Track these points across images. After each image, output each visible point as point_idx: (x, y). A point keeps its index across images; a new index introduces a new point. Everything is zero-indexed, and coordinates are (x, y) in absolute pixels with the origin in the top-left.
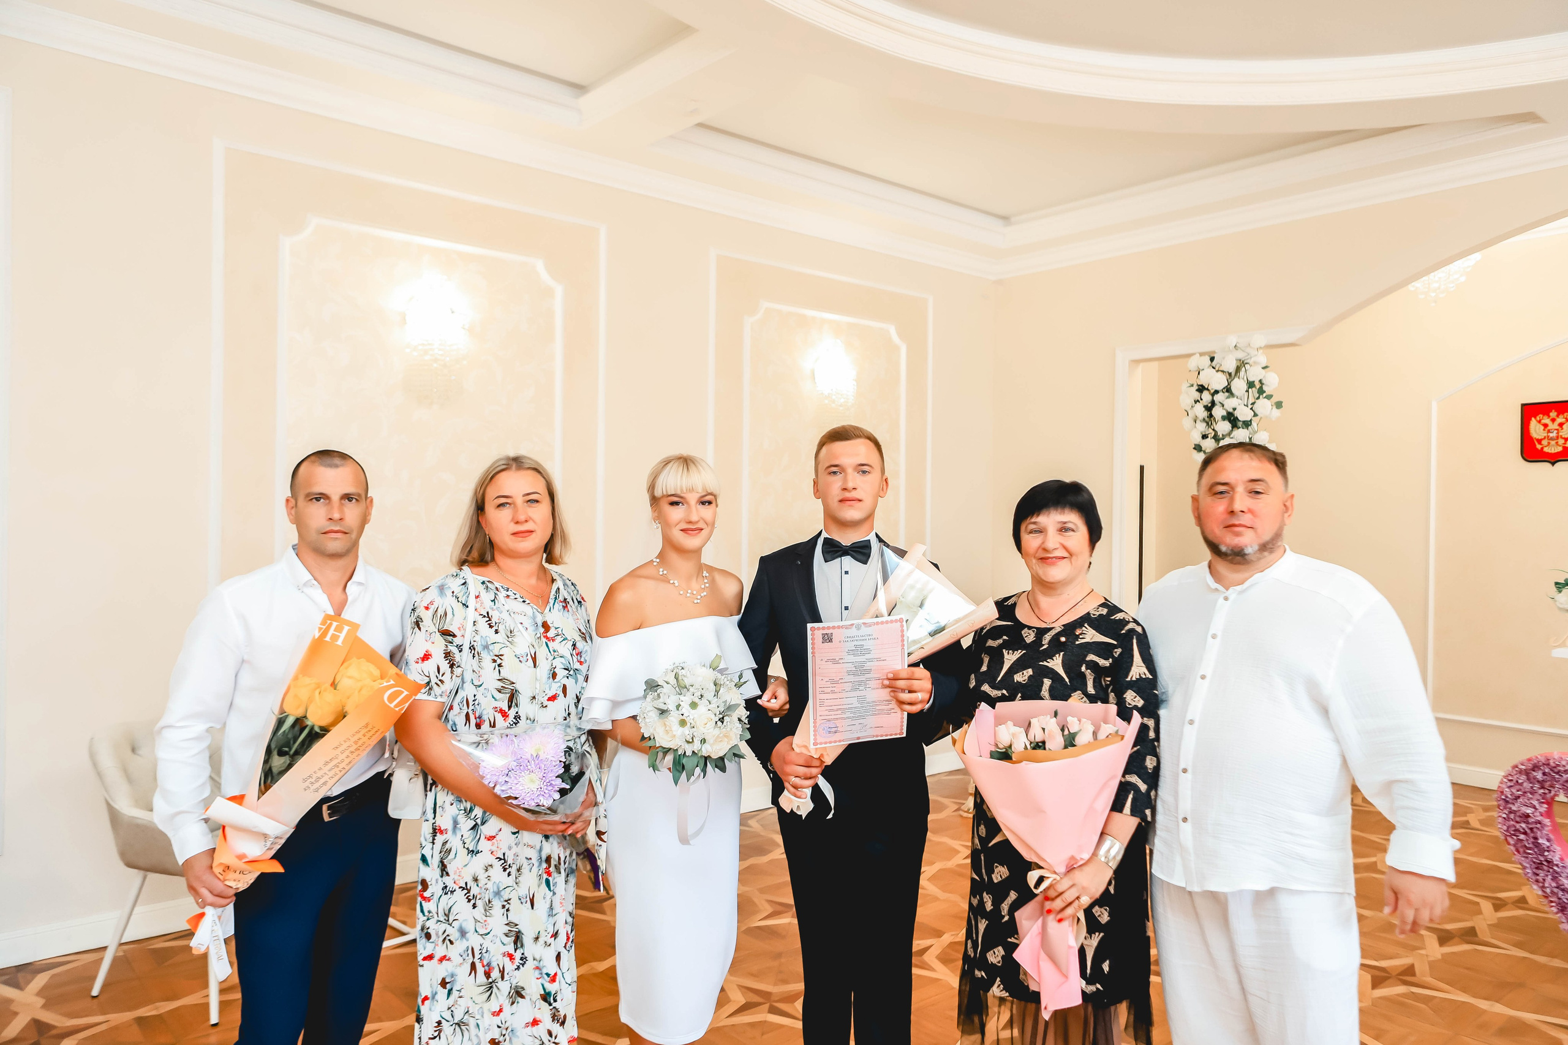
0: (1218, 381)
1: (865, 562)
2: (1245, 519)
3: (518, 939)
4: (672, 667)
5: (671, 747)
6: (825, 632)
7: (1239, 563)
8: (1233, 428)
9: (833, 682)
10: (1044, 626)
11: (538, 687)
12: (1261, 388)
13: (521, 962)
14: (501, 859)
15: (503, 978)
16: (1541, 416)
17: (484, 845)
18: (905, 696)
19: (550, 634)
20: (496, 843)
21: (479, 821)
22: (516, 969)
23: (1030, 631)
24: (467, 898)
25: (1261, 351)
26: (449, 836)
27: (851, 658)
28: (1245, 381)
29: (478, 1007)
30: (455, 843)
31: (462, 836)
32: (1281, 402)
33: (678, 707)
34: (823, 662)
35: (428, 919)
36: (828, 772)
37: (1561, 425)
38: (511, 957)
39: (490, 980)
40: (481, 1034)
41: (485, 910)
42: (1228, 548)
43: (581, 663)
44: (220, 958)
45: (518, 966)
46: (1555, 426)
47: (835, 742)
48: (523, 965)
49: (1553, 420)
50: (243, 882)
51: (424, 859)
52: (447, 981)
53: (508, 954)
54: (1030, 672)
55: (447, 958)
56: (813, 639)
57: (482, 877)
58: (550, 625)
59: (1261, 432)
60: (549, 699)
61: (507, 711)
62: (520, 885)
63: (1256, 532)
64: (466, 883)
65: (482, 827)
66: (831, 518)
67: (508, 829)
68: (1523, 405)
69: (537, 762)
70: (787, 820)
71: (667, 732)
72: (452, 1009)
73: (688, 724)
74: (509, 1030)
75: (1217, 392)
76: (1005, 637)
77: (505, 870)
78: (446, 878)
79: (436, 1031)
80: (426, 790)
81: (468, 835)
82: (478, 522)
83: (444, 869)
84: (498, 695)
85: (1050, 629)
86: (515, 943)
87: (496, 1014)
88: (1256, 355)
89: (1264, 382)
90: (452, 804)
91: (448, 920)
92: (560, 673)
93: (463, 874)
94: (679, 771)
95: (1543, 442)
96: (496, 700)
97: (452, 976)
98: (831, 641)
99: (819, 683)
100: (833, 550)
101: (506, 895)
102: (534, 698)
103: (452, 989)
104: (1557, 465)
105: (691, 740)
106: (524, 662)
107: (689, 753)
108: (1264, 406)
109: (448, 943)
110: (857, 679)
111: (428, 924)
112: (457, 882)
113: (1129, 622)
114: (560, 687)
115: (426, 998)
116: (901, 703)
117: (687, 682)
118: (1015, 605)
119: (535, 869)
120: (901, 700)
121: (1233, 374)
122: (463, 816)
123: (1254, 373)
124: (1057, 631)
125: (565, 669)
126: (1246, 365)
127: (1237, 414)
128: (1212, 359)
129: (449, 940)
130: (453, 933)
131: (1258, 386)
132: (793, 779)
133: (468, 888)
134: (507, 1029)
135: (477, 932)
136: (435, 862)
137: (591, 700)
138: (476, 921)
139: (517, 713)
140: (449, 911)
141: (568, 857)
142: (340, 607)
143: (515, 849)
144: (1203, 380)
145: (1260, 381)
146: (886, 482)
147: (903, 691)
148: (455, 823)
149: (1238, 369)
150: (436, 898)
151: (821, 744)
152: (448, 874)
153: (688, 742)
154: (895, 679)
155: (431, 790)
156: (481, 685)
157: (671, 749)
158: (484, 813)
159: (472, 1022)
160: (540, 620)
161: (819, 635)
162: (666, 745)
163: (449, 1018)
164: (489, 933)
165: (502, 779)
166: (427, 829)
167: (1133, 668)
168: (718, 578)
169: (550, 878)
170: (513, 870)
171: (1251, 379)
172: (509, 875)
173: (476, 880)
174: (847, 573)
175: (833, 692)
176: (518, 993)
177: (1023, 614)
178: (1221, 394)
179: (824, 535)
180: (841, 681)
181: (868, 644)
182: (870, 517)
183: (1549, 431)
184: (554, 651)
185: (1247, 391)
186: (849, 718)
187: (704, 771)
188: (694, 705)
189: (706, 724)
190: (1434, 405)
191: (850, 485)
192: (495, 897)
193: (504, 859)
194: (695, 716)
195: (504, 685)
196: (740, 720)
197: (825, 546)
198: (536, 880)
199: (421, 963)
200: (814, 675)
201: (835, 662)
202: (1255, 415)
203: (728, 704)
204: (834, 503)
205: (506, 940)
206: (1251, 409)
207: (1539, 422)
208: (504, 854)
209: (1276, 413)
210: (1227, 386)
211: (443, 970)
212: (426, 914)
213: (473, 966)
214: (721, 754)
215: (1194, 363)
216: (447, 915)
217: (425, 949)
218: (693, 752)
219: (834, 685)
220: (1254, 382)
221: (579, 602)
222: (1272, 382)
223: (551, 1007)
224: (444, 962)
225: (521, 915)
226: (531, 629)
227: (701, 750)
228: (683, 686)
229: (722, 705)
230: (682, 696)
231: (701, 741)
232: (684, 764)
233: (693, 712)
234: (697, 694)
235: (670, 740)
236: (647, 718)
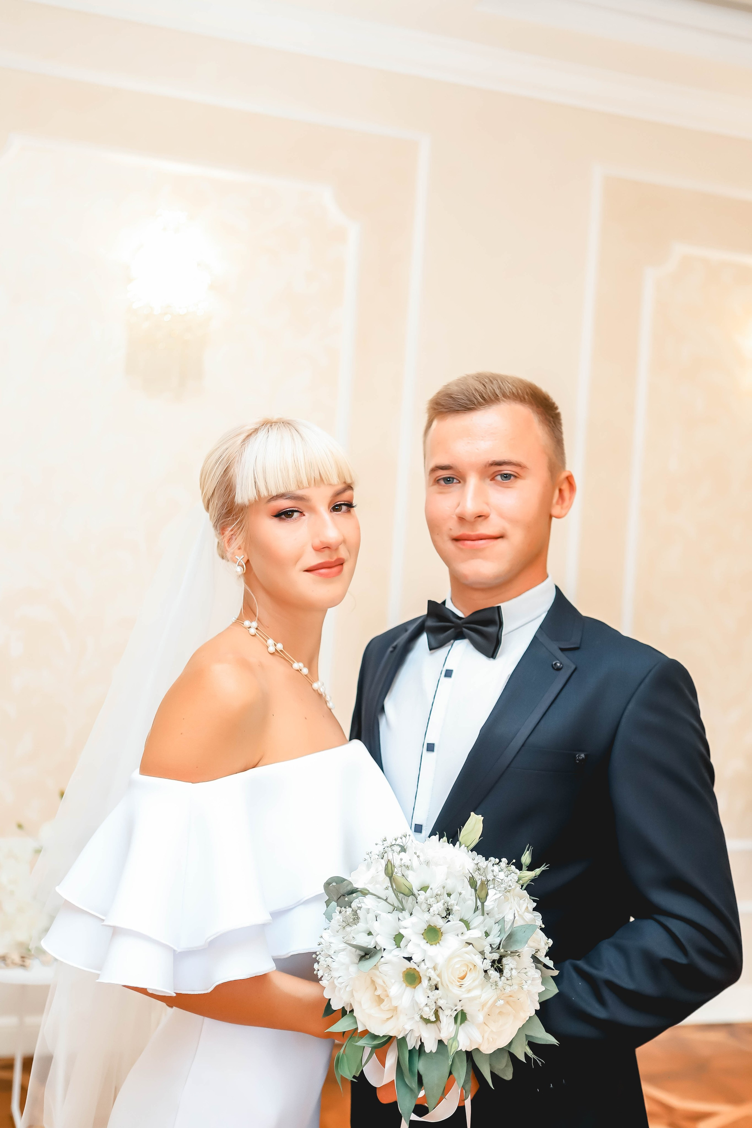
4: (380, 849)
5: (392, 1034)
33: (398, 938)
73: (425, 982)
100: (441, 627)
105: (433, 1019)
117: (414, 881)
153: (427, 1021)
157: (390, 1037)
162: (380, 1030)
174: (449, 674)
188: (432, 935)
189: (463, 978)
191: (471, 508)
194: (440, 960)
196: (535, 961)
203: (508, 927)
214: (502, 1043)
218: (440, 1042)
227: (455, 1038)
228: (407, 891)
229: (495, 930)
230: (406, 913)
231: (456, 1018)
232: (421, 1073)
233: (432, 950)
234: (438, 907)
235: (388, 1019)
236: (334, 965)
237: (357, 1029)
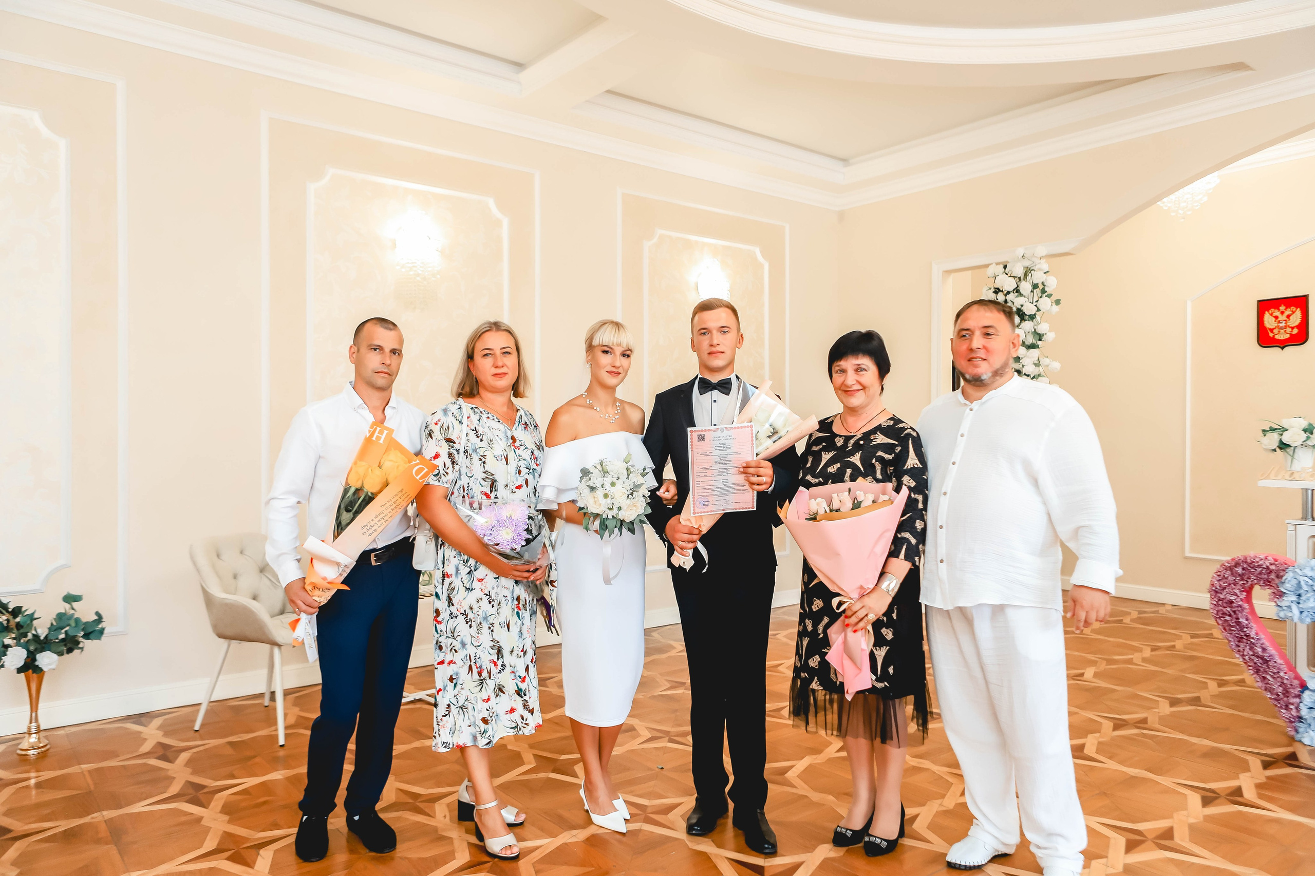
0: (1009, 285)
1: (728, 394)
2: (982, 354)
3: (499, 652)
5: (598, 513)
6: (700, 433)
7: (979, 386)
8: (1021, 321)
9: (706, 469)
10: (850, 434)
11: (509, 478)
12: (1043, 288)
13: (502, 668)
14: (487, 595)
15: (490, 678)
16: (1273, 309)
17: (476, 585)
18: (755, 479)
19: (517, 444)
20: (484, 584)
21: (473, 568)
22: (498, 673)
23: (841, 439)
24: (466, 621)
25: (1044, 261)
26: (453, 579)
27: (717, 452)
28: (1030, 284)
29: (473, 696)
30: (457, 583)
31: (462, 578)
32: (1060, 300)
33: (603, 485)
34: (699, 455)
35: (440, 636)
36: (704, 539)
37: (1288, 316)
38: (495, 664)
39: (482, 678)
40: (476, 714)
41: (478, 629)
42: (970, 376)
43: (537, 465)
44: (311, 647)
45: (500, 671)
46: (1284, 317)
47: (708, 512)
48: (503, 670)
49: (1282, 313)
50: (323, 598)
51: (437, 595)
52: (454, 678)
53: (493, 661)
54: (838, 465)
55: (453, 662)
56: (691, 439)
57: (475, 607)
58: (517, 439)
59: (1043, 324)
60: (517, 488)
61: (489, 494)
62: (500, 614)
63: (989, 363)
64: (465, 611)
65: (474, 573)
66: (704, 366)
67: (492, 575)
68: (1259, 301)
69: (510, 521)
70: (677, 573)
71: (596, 503)
72: (457, 697)
73: (610, 496)
74: (495, 714)
75: (1009, 293)
76: (824, 444)
77: (490, 603)
78: (452, 608)
79: (447, 711)
80: (437, 550)
81: (466, 578)
82: (468, 367)
83: (450, 601)
84: (483, 483)
85: (854, 436)
86: (498, 654)
87: (485, 701)
88: (1040, 263)
89: (1045, 283)
90: (455, 557)
91: (454, 636)
92: (524, 471)
93: (462, 604)
94: (604, 530)
95: (1274, 331)
96: (482, 486)
97: (457, 674)
98: (703, 440)
99: (696, 470)
100: (706, 386)
101: (491, 620)
102: (507, 485)
103: (457, 683)
104: (1286, 348)
105: (611, 508)
106: (499, 460)
107: (610, 517)
108: (1045, 303)
109: (454, 652)
110: (722, 467)
111: (440, 639)
112: (459, 610)
113: (907, 429)
114: (524, 480)
115: (440, 690)
116: (752, 484)
117: (609, 470)
118: (832, 422)
119: (510, 604)
120: (752, 482)
121: (1022, 278)
122: (462, 565)
123: (1038, 277)
124: (858, 438)
125: (527, 468)
126: (1032, 272)
127: (1025, 309)
128: (1005, 267)
129: (455, 650)
130: (457, 645)
131: (1041, 287)
132: (680, 543)
133: (467, 614)
134: (493, 713)
135: (472, 644)
136: (444, 597)
137: (544, 486)
138: (472, 636)
139: (496, 495)
140: (454, 630)
141: (531, 601)
142: (381, 421)
143: (496, 590)
144: (998, 285)
145: (1043, 283)
146: (742, 337)
147: (753, 475)
148: (457, 570)
149: (1026, 275)
150: (445, 621)
151: (698, 513)
152: (453, 605)
153: (609, 509)
154: (747, 467)
155: (440, 549)
156: (472, 476)
158: (476, 562)
159: (470, 706)
160: (509, 434)
161: (695, 435)
162: (595, 511)
163: (455, 703)
164: (480, 645)
165: (488, 532)
166: (438, 575)
167: (909, 460)
168: (627, 407)
169: (519, 611)
170: (495, 603)
171: (1035, 282)
172: (493, 606)
173: (471, 608)
174: (715, 401)
175: (705, 476)
176: (500, 689)
177: (836, 429)
178: (1012, 294)
179: (700, 376)
180: (711, 468)
181: (728, 442)
182: (731, 363)
183: (1279, 322)
184: (520, 456)
185: (1032, 291)
186: (716, 495)
187: (620, 530)
188: (613, 484)
189: (621, 497)
190: (1189, 304)
191: (715, 342)
192: (484, 620)
193: (489, 595)
194: (615, 491)
195: (487, 476)
196: (644, 496)
197: (701, 384)
198: (511, 611)
199: (436, 666)
200: (693, 464)
201: (706, 455)
202: (1038, 310)
203: (636, 483)
204: (705, 356)
205: (492, 651)
206: (1036, 306)
207: (1271, 315)
208: (489, 592)
209: (1055, 308)
210: (1016, 288)
211: (449, 670)
212: (439, 632)
213: (470, 668)
214: (632, 519)
215: (991, 271)
216: (453, 633)
217: (438, 657)
218: (613, 516)
219: (706, 471)
220: (1038, 284)
221: (535, 426)
222: (1052, 284)
223: (523, 699)
224: (451, 664)
225: (501, 635)
226: (504, 439)
227: (618, 514)
229: (632, 484)
231: (618, 508)
232: (607, 525)
233: (613, 488)
235: (598, 508)
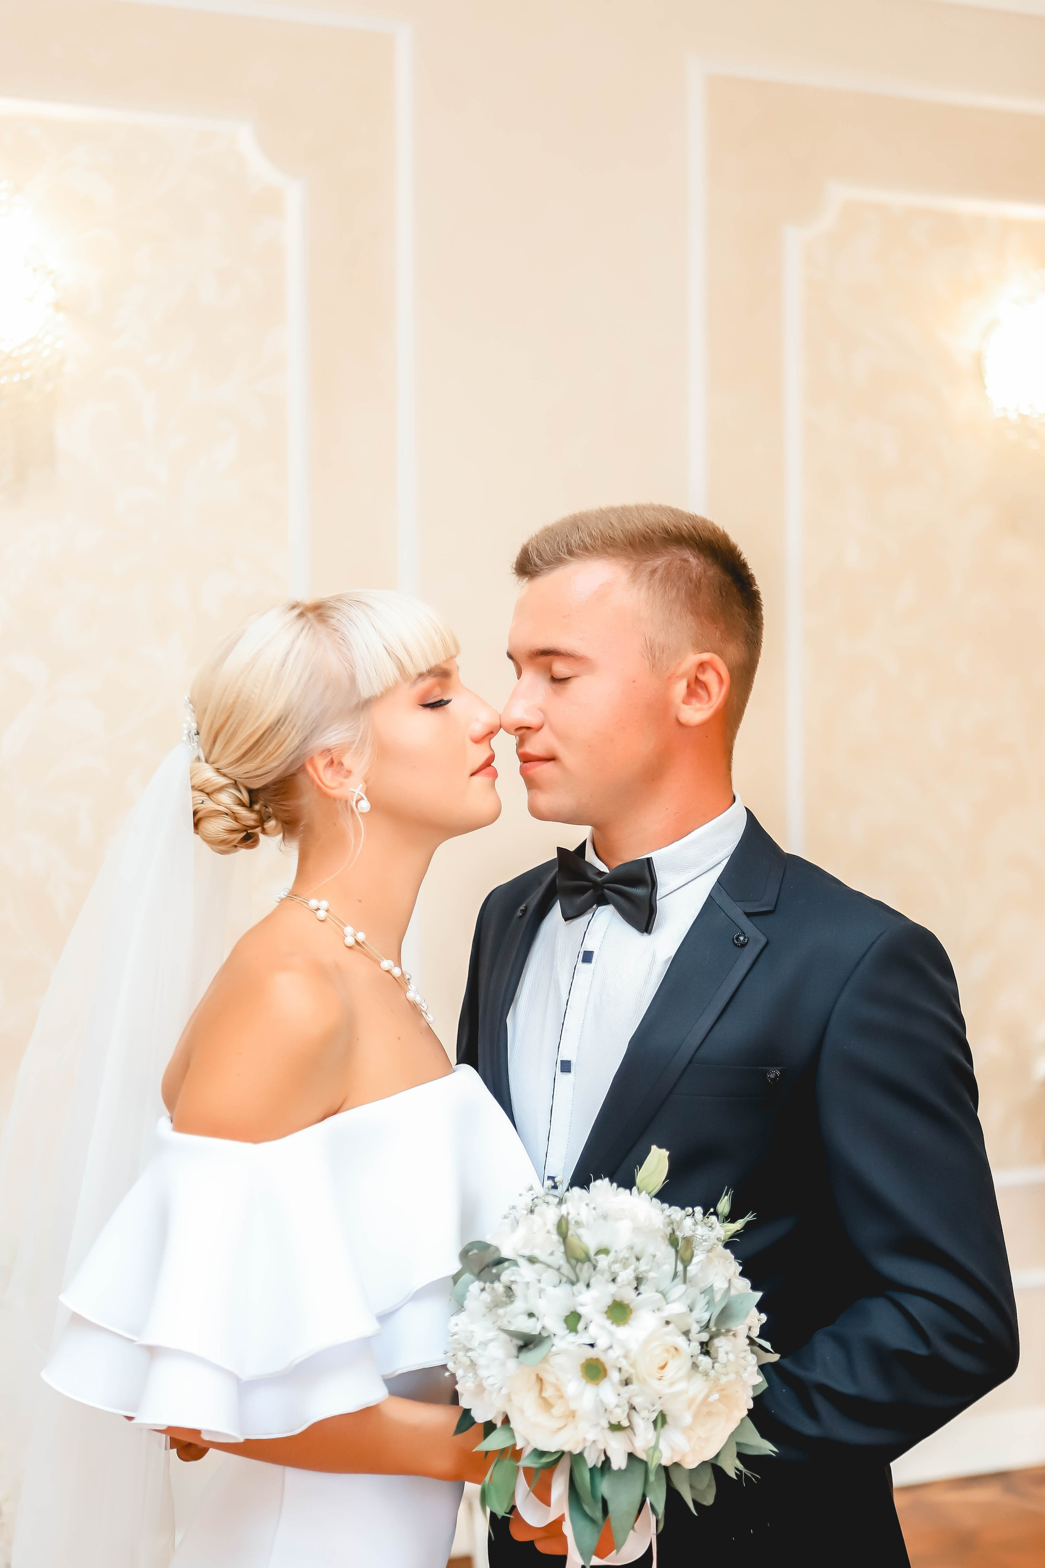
4: (527, 1199)
5: (566, 1449)
33: (573, 1320)
71: (547, 1405)
94: (593, 1521)
100: (576, 886)
105: (624, 1423)
107: (619, 1462)
153: (616, 1427)
157: (563, 1453)
174: (588, 957)
188: (620, 1313)
194: (634, 1346)
197: (562, 875)
203: (719, 1297)
214: (709, 1453)
227: (656, 1447)
228: (582, 1256)
229: (702, 1301)
230: (581, 1286)
231: (655, 1422)
232: (607, 1497)
233: (622, 1332)
234: (626, 1275)
235: (560, 1429)
236: (481, 1361)
237: (515, 1445)
